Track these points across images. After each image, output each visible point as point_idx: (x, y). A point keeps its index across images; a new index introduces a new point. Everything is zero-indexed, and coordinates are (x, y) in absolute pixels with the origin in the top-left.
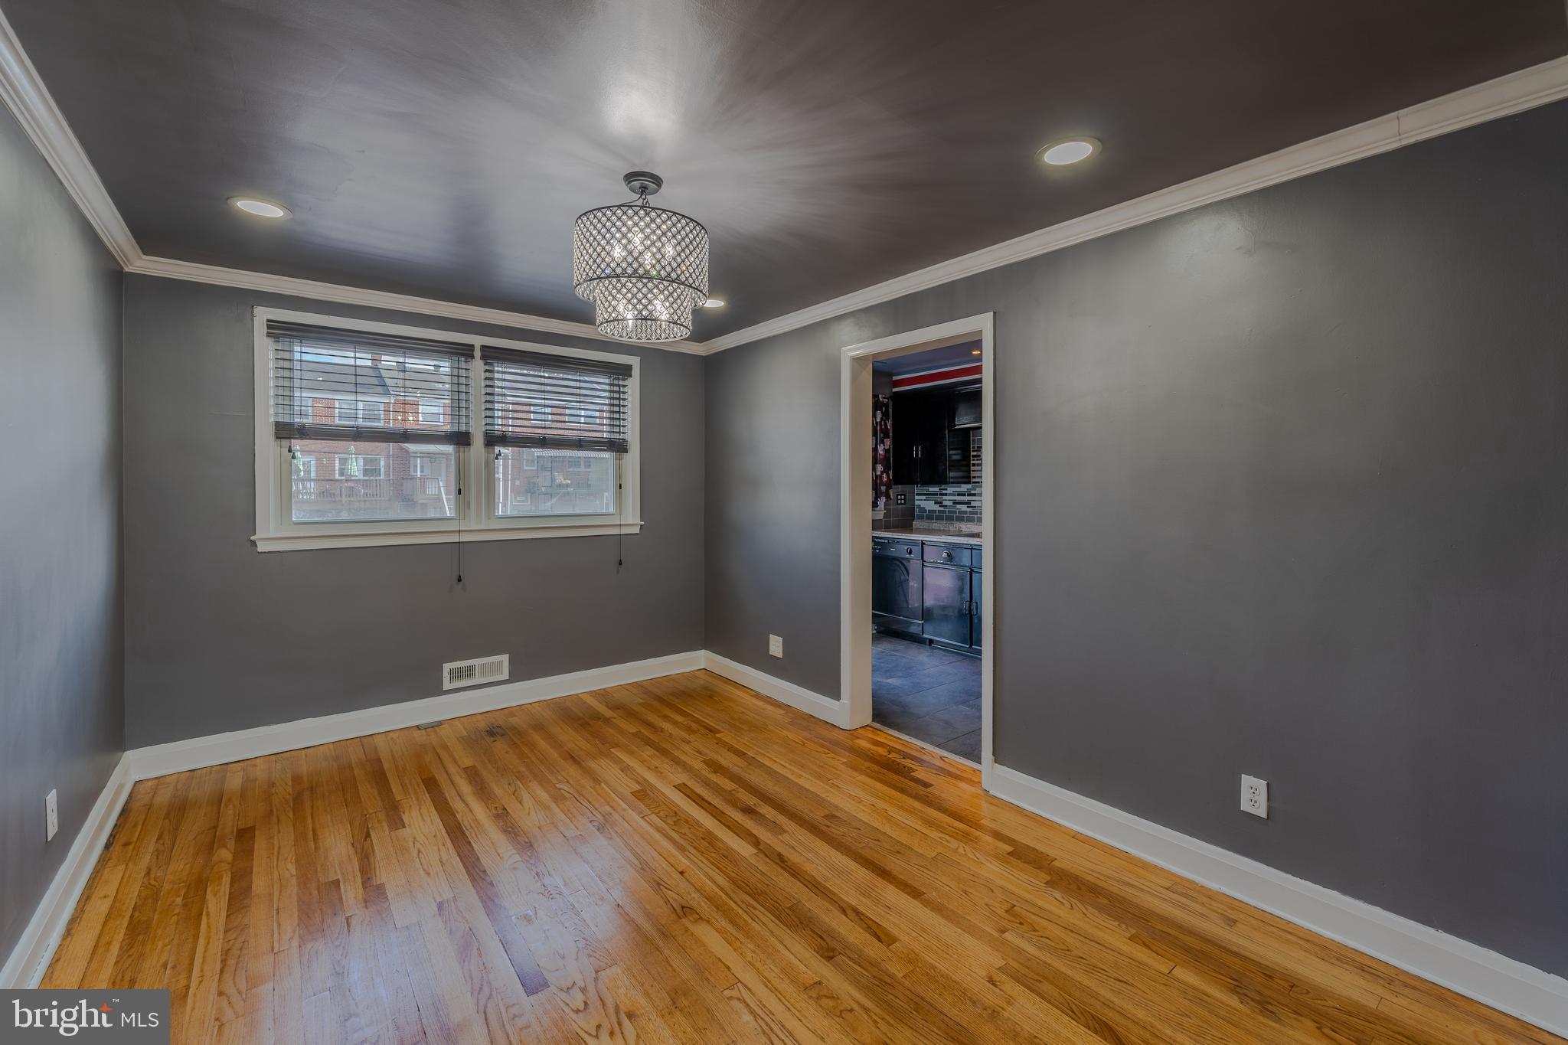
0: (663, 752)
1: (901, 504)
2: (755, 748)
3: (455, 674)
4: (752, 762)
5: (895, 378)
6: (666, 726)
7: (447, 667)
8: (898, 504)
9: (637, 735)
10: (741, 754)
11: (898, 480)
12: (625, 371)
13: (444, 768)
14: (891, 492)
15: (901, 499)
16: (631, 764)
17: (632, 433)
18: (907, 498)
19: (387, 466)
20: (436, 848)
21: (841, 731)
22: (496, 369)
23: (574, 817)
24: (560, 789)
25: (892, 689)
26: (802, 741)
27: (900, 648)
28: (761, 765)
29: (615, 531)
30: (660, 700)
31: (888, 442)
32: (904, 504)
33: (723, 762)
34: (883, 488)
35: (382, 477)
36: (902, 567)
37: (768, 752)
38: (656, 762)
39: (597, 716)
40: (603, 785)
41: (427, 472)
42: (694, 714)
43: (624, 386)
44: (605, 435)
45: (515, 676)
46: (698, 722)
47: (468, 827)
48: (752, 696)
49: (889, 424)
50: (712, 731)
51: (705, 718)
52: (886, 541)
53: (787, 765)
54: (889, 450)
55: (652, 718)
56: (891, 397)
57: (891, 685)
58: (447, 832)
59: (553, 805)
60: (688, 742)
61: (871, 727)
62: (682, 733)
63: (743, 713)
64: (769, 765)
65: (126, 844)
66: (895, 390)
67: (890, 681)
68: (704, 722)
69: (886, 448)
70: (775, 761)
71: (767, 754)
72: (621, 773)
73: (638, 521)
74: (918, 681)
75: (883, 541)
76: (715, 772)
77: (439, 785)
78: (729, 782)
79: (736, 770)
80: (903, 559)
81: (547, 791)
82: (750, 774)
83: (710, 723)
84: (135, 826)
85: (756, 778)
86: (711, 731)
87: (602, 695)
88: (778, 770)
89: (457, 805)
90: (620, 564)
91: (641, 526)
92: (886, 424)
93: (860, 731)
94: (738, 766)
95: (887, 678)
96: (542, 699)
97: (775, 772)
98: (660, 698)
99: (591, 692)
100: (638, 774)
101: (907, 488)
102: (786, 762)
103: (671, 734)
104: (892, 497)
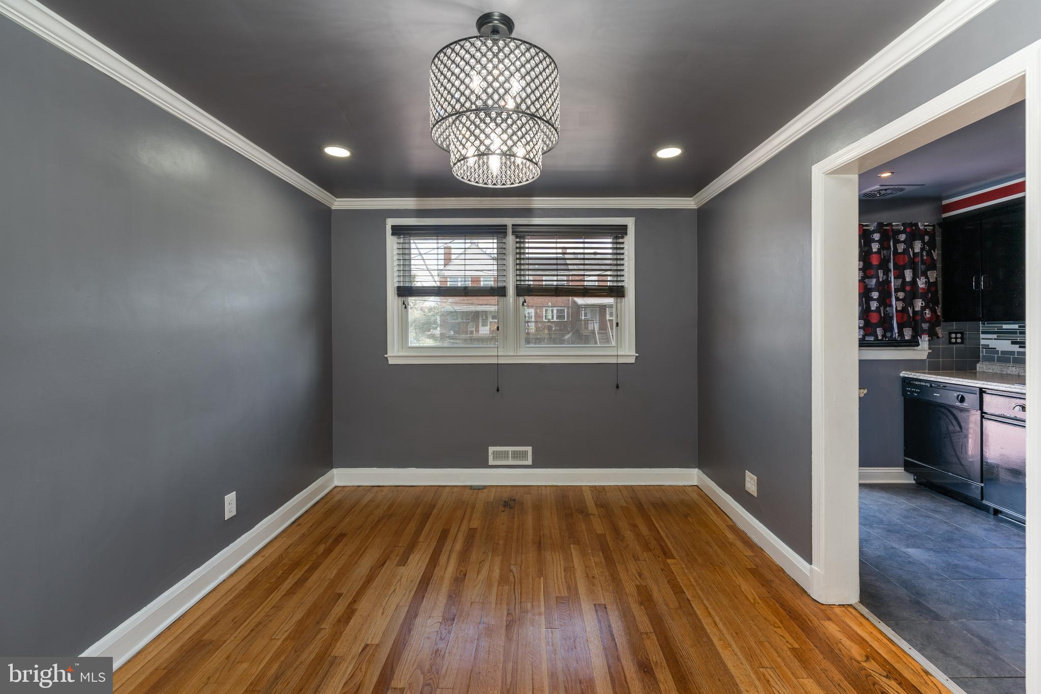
0: (610, 562)
1: (956, 343)
2: (697, 588)
3: (497, 455)
4: (684, 605)
5: (945, 202)
6: (628, 534)
7: (491, 449)
8: (950, 343)
9: (601, 539)
10: (678, 590)
11: (949, 317)
12: (621, 231)
13: (460, 524)
14: (939, 330)
15: (956, 338)
16: (576, 566)
17: (629, 282)
18: (967, 336)
19: (568, 313)
20: (404, 591)
21: (810, 601)
22: (527, 240)
23: (501, 604)
24: (511, 571)
25: (910, 562)
26: (754, 599)
27: (943, 509)
28: (692, 614)
29: (613, 361)
30: (640, 507)
31: (933, 275)
32: (962, 343)
33: (656, 595)
34: (925, 326)
35: (566, 320)
36: (949, 414)
37: (708, 599)
38: (596, 572)
39: (583, 511)
40: (542, 578)
41: (589, 316)
42: (660, 530)
43: (623, 243)
44: (609, 284)
45: (535, 465)
46: (659, 539)
47: (434, 582)
48: (727, 526)
49: (935, 255)
50: (667, 554)
51: (668, 538)
52: (928, 385)
53: (721, 625)
54: (935, 283)
55: (623, 525)
56: (939, 224)
57: (910, 556)
58: (420, 581)
59: (496, 585)
60: (636, 559)
61: (855, 609)
62: (638, 548)
63: (707, 543)
64: (700, 617)
65: (299, 525)
66: (945, 215)
67: (911, 551)
68: (664, 541)
69: (931, 280)
70: (709, 613)
71: (705, 602)
72: (563, 571)
73: (633, 353)
74: (956, 562)
75: (924, 384)
76: (641, 604)
77: (447, 537)
78: (646, 619)
79: (662, 608)
80: (953, 407)
81: (501, 570)
82: (673, 619)
83: (669, 544)
84: (312, 514)
85: (678, 630)
86: (665, 554)
87: (598, 491)
88: (707, 628)
89: (443, 559)
90: (617, 387)
91: (636, 357)
92: (929, 254)
93: (838, 610)
94: (667, 605)
95: (908, 546)
96: (555, 484)
97: (703, 628)
98: (642, 505)
99: (592, 486)
100: (575, 578)
101: (967, 326)
102: (721, 620)
103: (627, 546)
104: (940, 335)
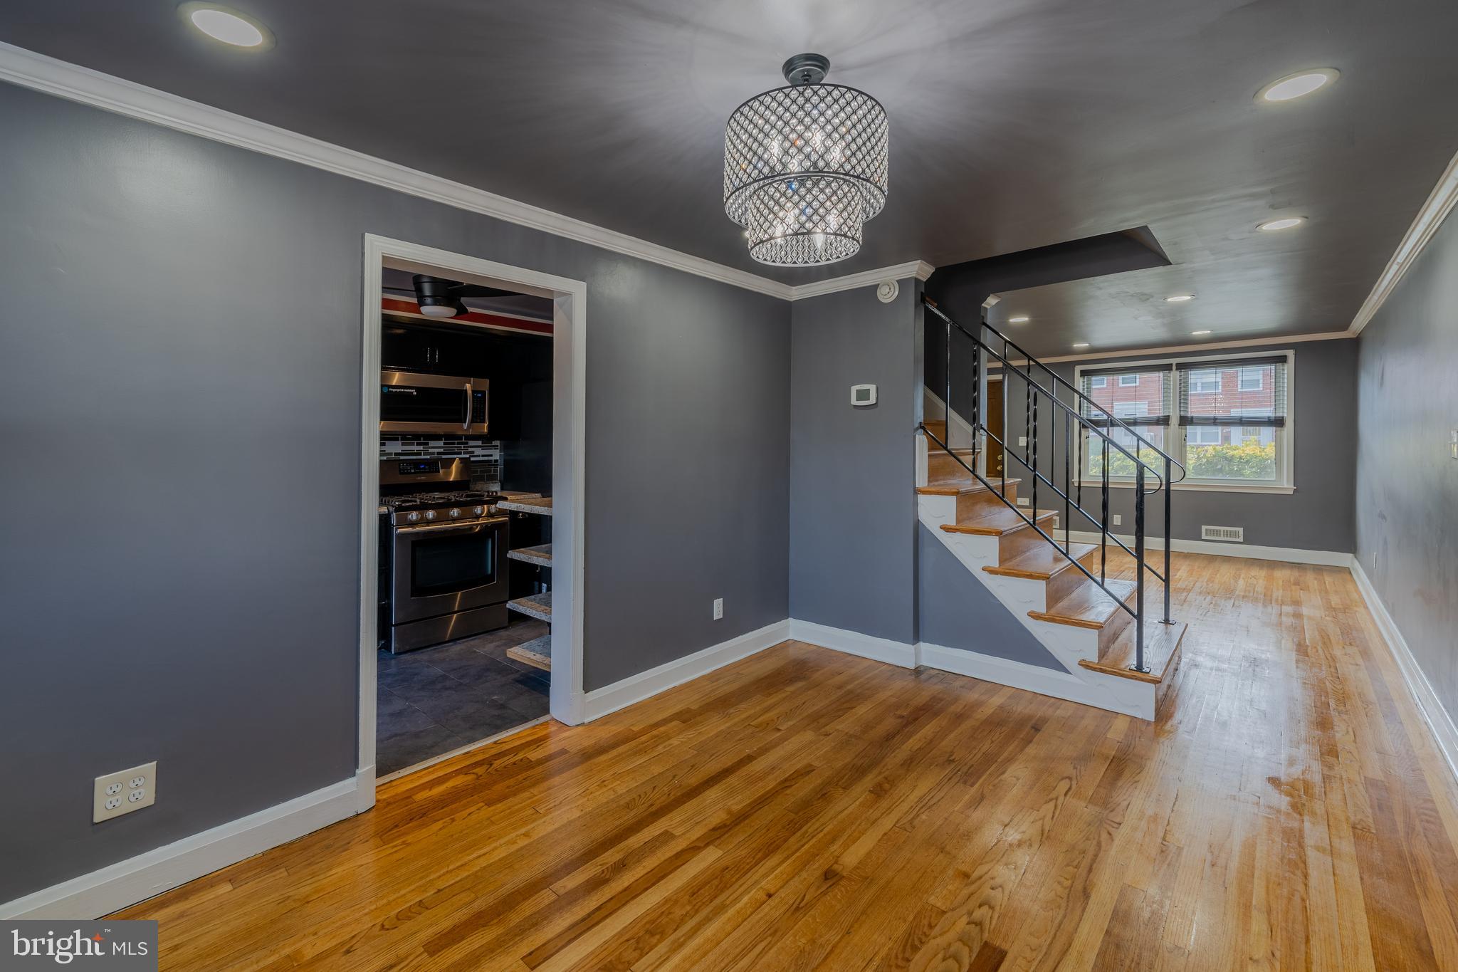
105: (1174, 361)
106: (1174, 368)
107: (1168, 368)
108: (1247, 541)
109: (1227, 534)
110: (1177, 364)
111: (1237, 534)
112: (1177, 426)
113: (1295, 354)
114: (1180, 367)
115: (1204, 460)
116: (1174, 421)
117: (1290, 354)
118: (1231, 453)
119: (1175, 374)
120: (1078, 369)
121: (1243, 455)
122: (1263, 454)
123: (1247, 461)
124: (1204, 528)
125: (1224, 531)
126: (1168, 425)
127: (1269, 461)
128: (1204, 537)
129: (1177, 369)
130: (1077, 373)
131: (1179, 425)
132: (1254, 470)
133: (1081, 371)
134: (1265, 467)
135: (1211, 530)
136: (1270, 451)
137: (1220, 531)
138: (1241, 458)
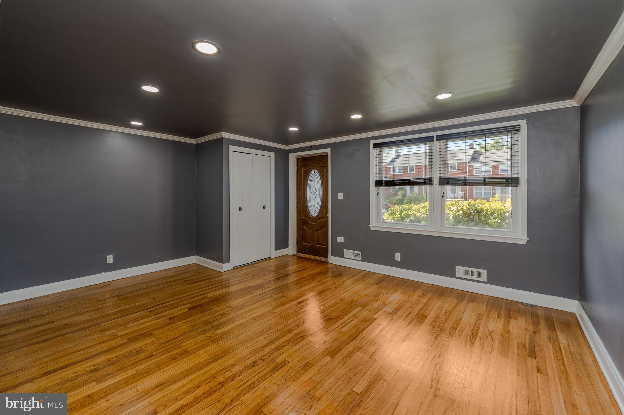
105: (435, 134)
106: (435, 139)
107: (430, 139)
108: (490, 281)
109: (474, 274)
110: (437, 136)
111: (481, 275)
112: (438, 186)
113: (528, 124)
114: (440, 138)
115: (461, 212)
116: (436, 181)
117: (523, 123)
118: (481, 207)
119: (437, 144)
120: (372, 142)
121: (489, 208)
122: (503, 208)
123: (492, 213)
124: (457, 268)
125: (472, 272)
126: (432, 185)
127: (508, 214)
128: (457, 275)
129: (437, 140)
130: (372, 146)
131: (439, 185)
132: (496, 220)
133: (374, 144)
134: (504, 219)
135: (463, 270)
136: (508, 205)
137: (469, 271)
138: (487, 210)
